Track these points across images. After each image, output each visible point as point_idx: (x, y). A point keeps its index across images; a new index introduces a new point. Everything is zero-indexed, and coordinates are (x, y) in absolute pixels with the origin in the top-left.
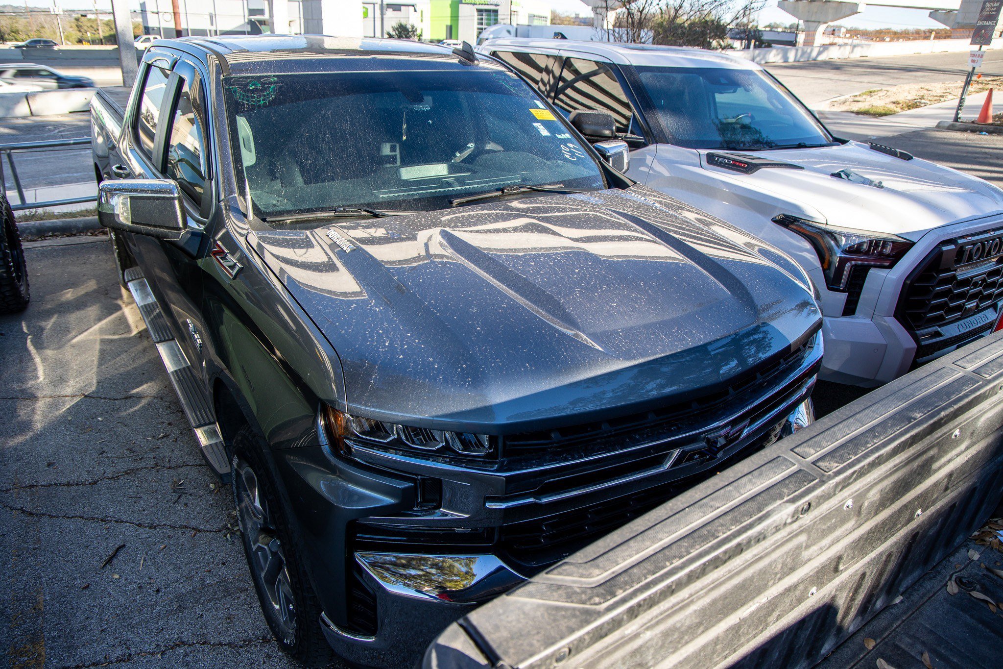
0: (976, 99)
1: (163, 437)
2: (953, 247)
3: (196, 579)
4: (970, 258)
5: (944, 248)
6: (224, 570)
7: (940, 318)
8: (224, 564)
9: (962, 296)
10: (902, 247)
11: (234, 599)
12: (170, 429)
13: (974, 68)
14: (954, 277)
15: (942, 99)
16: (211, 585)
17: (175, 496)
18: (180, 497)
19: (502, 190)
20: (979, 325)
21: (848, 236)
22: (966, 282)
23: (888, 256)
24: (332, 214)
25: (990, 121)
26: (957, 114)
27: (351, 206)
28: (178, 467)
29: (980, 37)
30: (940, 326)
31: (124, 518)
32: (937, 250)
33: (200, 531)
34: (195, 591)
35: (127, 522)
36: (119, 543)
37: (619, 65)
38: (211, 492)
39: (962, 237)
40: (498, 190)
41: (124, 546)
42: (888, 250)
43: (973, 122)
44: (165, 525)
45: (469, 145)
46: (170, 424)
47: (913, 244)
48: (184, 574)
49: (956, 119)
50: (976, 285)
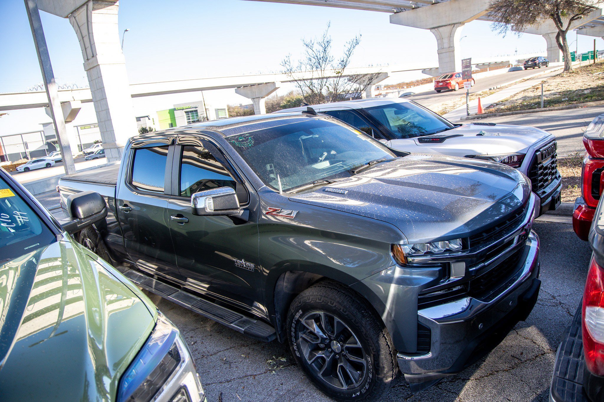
0: (473, 103)
1: (194, 344)
2: (539, 153)
3: (274, 394)
4: (546, 157)
5: (537, 154)
6: (284, 387)
7: (542, 186)
8: (282, 384)
9: (546, 174)
10: (521, 157)
11: (302, 396)
12: (195, 339)
13: (468, 90)
14: (543, 166)
15: (455, 107)
16: (284, 394)
17: (228, 366)
18: (230, 365)
19: (369, 164)
20: (555, 186)
21: (499, 157)
22: (546, 168)
23: (517, 162)
24: (312, 185)
25: (483, 112)
26: (468, 112)
27: (320, 180)
28: (215, 354)
29: (466, 76)
30: (544, 189)
31: (209, 382)
32: (535, 155)
33: (256, 375)
34: (279, 399)
35: (212, 383)
36: (218, 394)
37: (356, 109)
38: (245, 358)
39: (540, 148)
40: (366, 164)
41: (221, 394)
42: (516, 159)
43: (476, 114)
44: (234, 378)
45: (324, 153)
46: (192, 337)
47: (526, 154)
48: (266, 395)
49: (468, 114)
50: (549, 169)
